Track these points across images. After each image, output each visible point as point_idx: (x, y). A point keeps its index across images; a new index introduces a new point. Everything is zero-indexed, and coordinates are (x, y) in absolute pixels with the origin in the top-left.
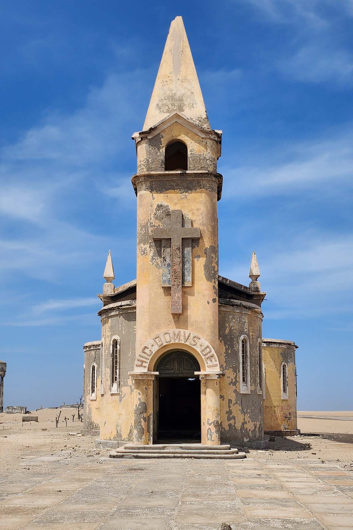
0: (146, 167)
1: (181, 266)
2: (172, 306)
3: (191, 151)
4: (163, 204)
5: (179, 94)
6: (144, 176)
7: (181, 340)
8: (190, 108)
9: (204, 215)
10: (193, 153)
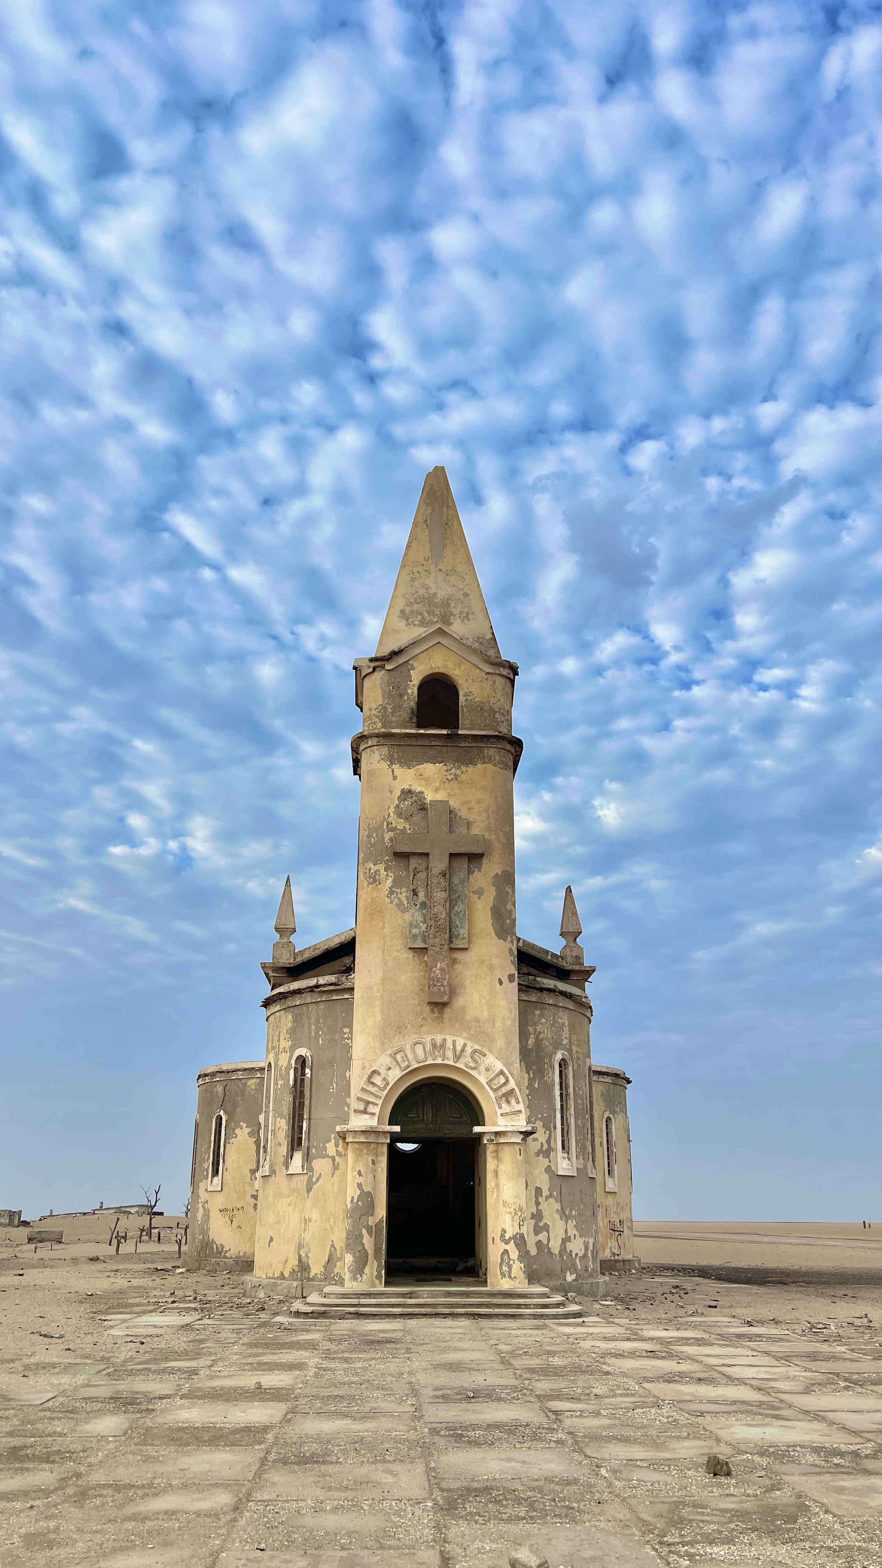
0: (381, 720)
1: (448, 907)
2: (429, 988)
3: (466, 695)
4: (413, 788)
5: (442, 594)
6: (378, 736)
7: (448, 1059)
8: (463, 621)
9: (490, 813)
10: (469, 698)
